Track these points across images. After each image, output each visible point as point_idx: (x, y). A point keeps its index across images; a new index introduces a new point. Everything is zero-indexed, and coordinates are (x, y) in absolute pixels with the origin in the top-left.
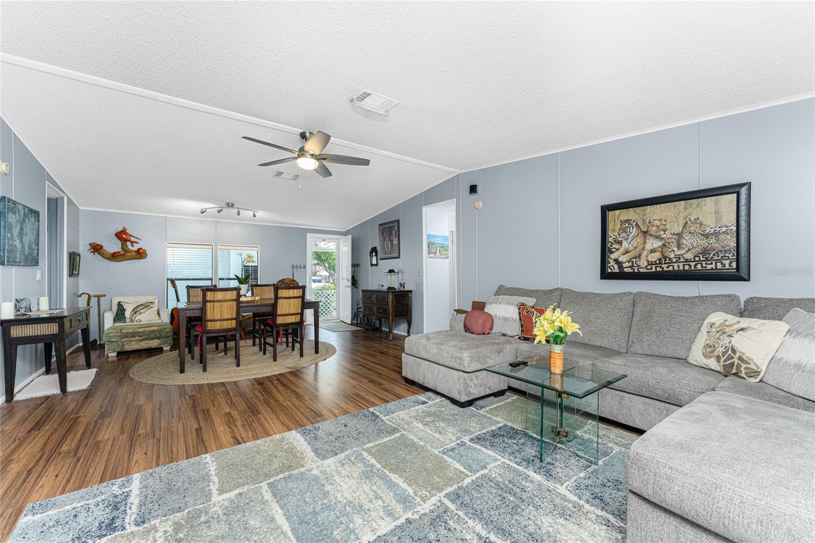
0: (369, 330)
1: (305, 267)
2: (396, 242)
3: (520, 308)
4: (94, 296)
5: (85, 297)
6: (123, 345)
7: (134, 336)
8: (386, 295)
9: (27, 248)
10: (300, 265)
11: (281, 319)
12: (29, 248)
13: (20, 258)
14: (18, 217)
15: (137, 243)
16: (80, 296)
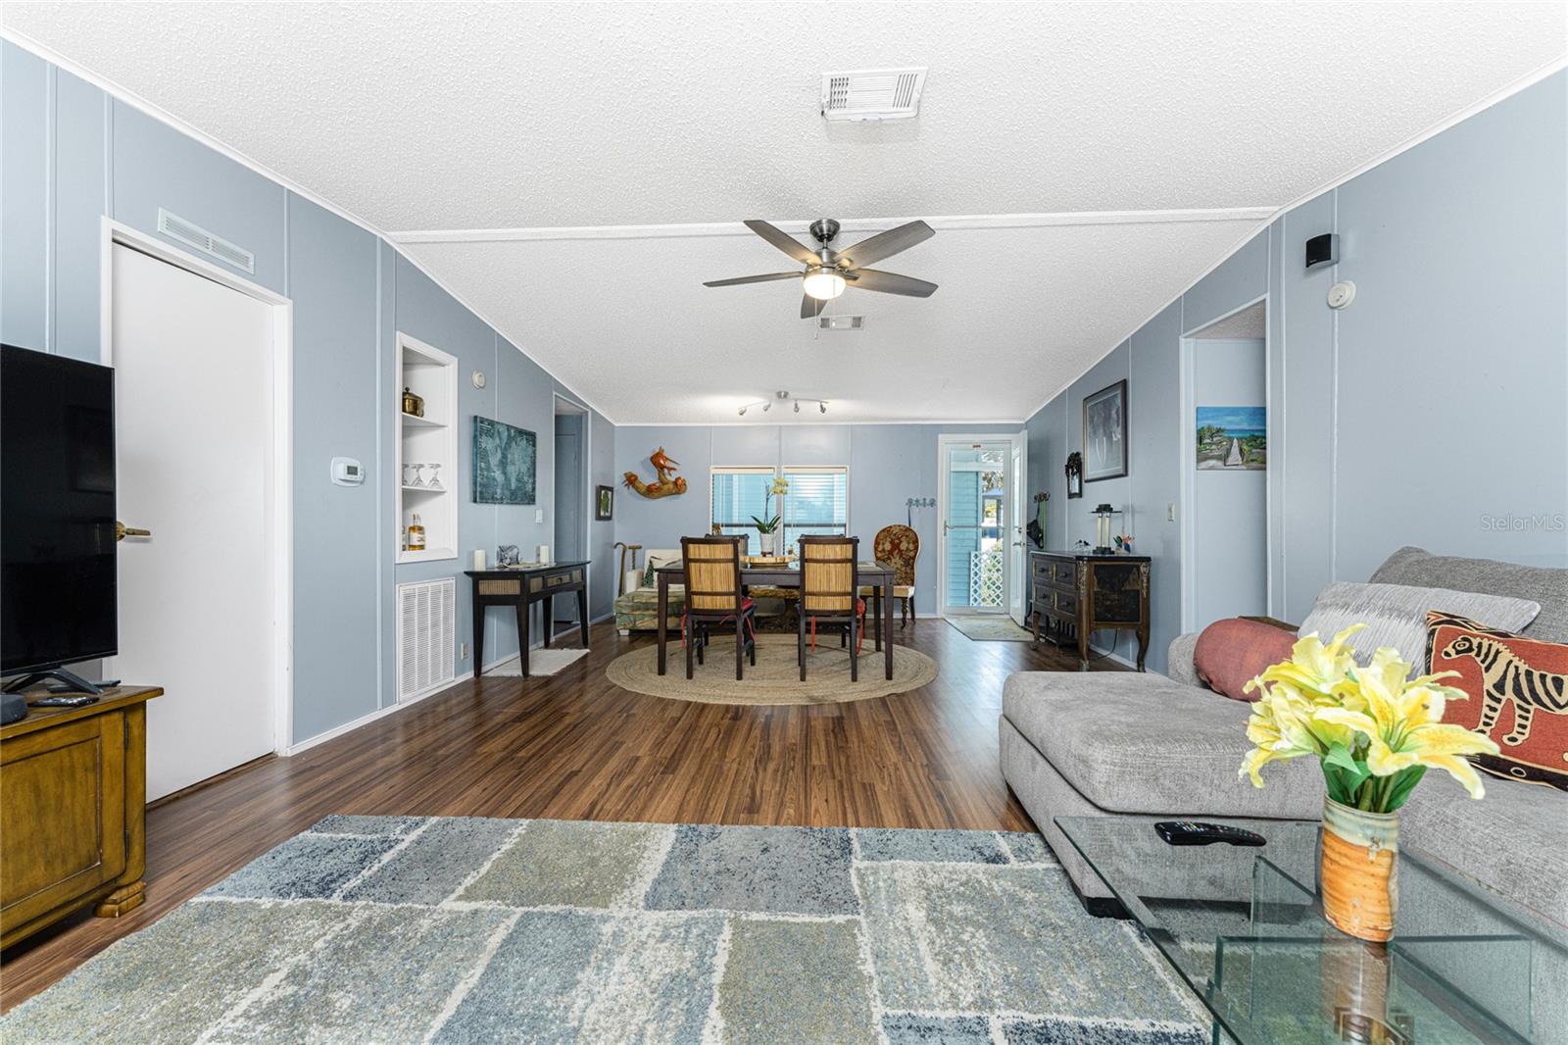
0: (1055, 645)
1: (933, 503)
2: (1119, 436)
3: (1432, 633)
4: (630, 548)
5: (620, 547)
6: (635, 621)
7: (648, 609)
8: (1074, 565)
9: (513, 480)
10: (924, 499)
11: (814, 601)
12: (518, 480)
13: (503, 493)
14: (497, 441)
15: (674, 469)
16: (615, 547)
